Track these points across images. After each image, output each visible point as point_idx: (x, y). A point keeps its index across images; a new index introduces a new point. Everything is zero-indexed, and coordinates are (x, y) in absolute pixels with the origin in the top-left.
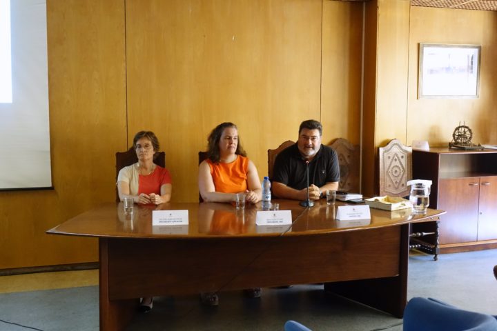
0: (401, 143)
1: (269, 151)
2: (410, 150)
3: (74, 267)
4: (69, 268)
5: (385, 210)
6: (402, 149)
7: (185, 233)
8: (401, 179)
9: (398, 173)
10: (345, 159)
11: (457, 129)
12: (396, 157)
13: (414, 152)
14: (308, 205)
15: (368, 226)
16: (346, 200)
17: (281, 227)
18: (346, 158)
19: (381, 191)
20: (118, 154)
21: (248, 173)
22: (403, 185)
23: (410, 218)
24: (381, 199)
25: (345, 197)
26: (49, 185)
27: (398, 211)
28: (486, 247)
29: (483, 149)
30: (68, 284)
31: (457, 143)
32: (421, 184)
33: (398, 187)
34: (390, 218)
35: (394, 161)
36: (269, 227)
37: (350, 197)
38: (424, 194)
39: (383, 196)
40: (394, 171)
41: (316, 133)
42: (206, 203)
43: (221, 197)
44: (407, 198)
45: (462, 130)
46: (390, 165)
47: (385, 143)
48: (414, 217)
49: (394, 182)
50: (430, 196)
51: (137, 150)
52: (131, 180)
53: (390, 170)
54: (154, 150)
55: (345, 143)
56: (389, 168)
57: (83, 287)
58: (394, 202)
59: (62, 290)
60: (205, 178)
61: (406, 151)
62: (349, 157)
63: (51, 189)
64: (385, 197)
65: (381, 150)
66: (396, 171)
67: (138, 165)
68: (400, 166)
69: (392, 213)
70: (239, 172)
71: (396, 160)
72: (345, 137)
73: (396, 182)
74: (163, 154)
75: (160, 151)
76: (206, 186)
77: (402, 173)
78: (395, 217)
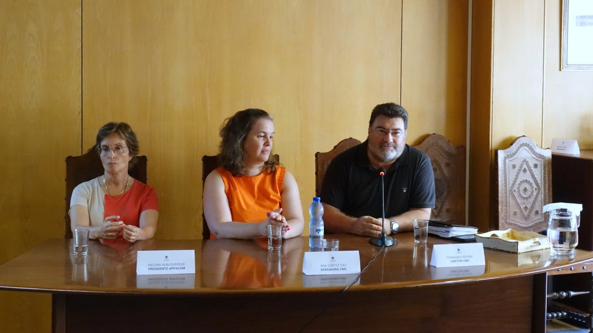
0: (534, 143)
1: (317, 155)
2: (548, 154)
5: (509, 252)
6: (534, 153)
7: (190, 286)
8: (534, 203)
9: (529, 193)
10: (440, 169)
12: (525, 166)
13: (555, 157)
14: (383, 243)
15: (481, 277)
16: (451, 235)
17: (343, 278)
18: (443, 166)
19: (501, 221)
20: (69, 160)
21: (283, 191)
22: (537, 212)
23: (548, 264)
24: (500, 234)
25: (448, 232)
27: (529, 253)
32: (565, 210)
33: (529, 216)
34: (516, 264)
35: (522, 172)
36: (323, 278)
37: (457, 231)
38: (570, 227)
39: (505, 229)
40: (522, 188)
41: (399, 123)
42: (217, 240)
43: (241, 230)
44: (544, 233)
46: (516, 179)
47: (508, 143)
48: (554, 262)
49: (523, 207)
50: (578, 228)
51: (102, 154)
52: (91, 202)
53: (515, 188)
54: (130, 154)
55: (440, 143)
56: (513, 184)
58: (523, 239)
60: (216, 199)
61: (541, 156)
62: (447, 165)
64: (508, 231)
65: (501, 154)
66: (525, 190)
67: (103, 179)
68: (532, 181)
69: (519, 256)
70: (270, 190)
71: (525, 171)
72: (442, 132)
73: (526, 208)
74: (143, 159)
75: (140, 154)
76: (218, 212)
77: (535, 193)
78: (524, 261)
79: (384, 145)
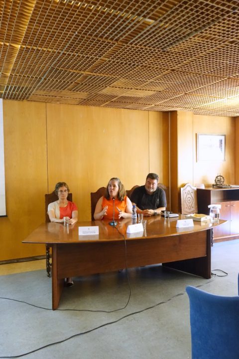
0: (191, 185)
2: (195, 189)
3: (18, 261)
4: (16, 261)
5: (198, 221)
6: (191, 188)
7: (97, 239)
8: (192, 204)
9: (190, 201)
11: (217, 177)
13: (197, 189)
19: (182, 210)
22: (193, 207)
23: (211, 225)
26: (5, 214)
27: (204, 221)
28: (234, 238)
29: (231, 188)
30: (17, 271)
31: (217, 185)
35: (188, 194)
40: (188, 200)
41: (155, 181)
45: (219, 178)
47: (183, 186)
51: (59, 193)
52: (55, 209)
53: (186, 200)
56: (186, 198)
57: (27, 272)
59: (15, 274)
61: (193, 189)
63: (6, 216)
65: (182, 189)
67: (58, 201)
68: (191, 197)
69: (202, 223)
74: (71, 194)
77: (192, 201)
78: (203, 225)
79: (149, 187)
